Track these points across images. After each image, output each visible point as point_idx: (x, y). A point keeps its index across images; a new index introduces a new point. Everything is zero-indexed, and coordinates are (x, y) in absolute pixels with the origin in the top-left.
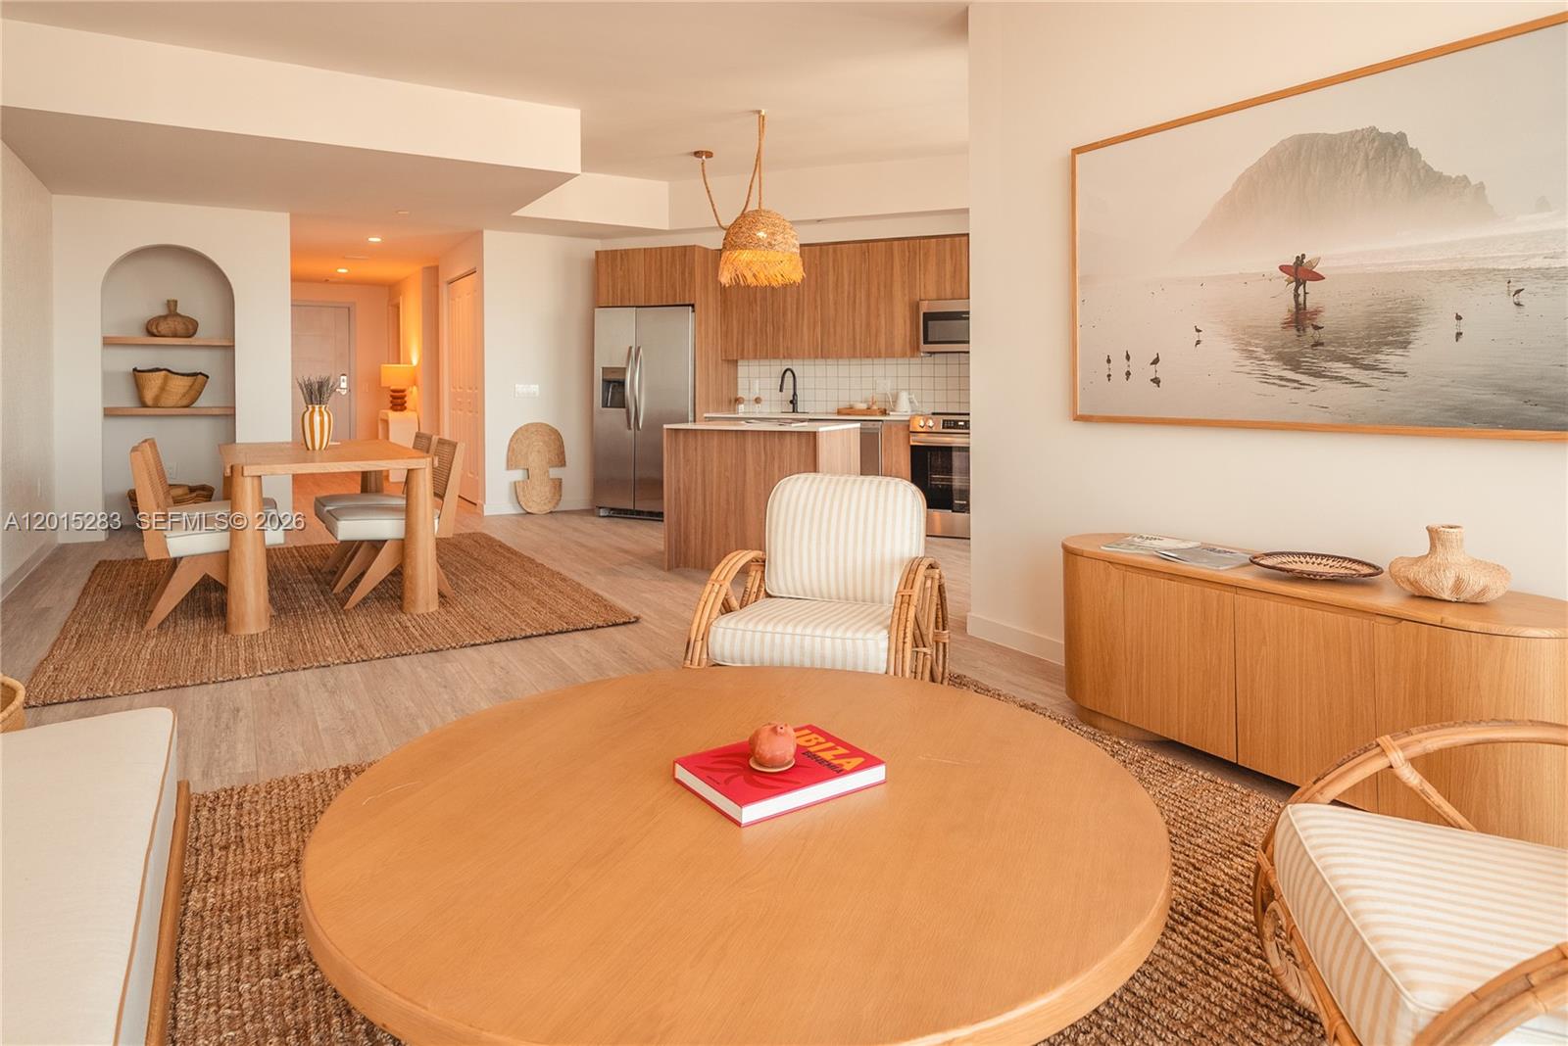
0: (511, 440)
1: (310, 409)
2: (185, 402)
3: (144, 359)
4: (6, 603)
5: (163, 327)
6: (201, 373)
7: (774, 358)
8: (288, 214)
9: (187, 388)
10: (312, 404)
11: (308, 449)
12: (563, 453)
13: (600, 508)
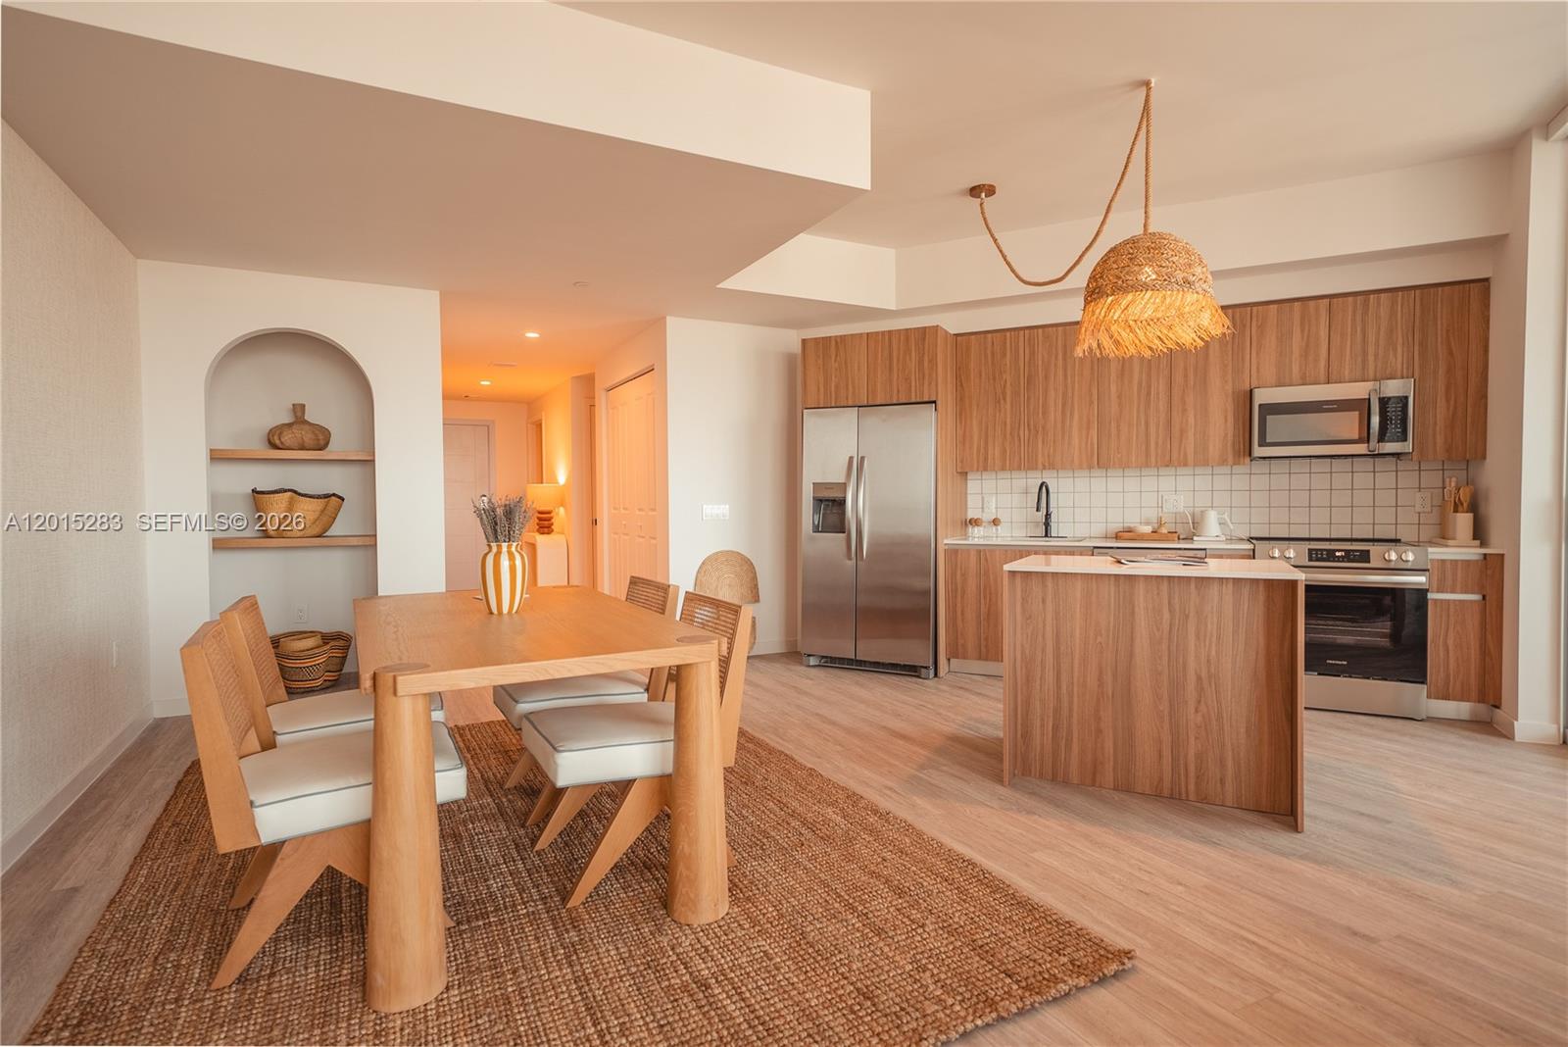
0: (698, 572)
1: (495, 549)
2: (316, 531)
3: (266, 477)
4: (9, 877)
5: (288, 438)
6: (334, 495)
7: (1032, 469)
8: (438, 293)
9: (317, 513)
10: (497, 540)
11: (491, 613)
12: (756, 586)
13: (809, 655)
